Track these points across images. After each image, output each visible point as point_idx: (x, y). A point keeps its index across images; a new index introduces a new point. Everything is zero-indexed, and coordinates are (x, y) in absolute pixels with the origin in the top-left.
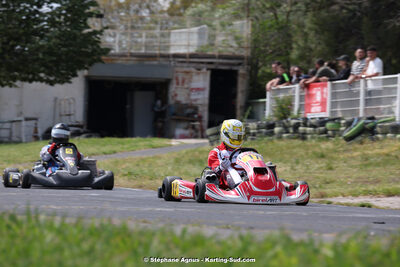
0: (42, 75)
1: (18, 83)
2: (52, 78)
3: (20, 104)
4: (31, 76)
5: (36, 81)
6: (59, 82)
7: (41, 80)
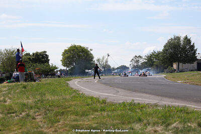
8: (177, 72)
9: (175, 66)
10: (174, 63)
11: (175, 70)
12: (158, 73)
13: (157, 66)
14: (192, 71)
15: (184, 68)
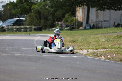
0: (113, 8)
1: (106, 10)
2: (116, 9)
3: (110, 16)
4: (109, 8)
5: (111, 9)
6: (118, 10)
7: (113, 9)
8: (85, 29)
9: (80, 14)
10: (78, 8)
11: (80, 24)
12: (40, 29)
13: (39, 12)
14: (118, 26)
15: (101, 18)
